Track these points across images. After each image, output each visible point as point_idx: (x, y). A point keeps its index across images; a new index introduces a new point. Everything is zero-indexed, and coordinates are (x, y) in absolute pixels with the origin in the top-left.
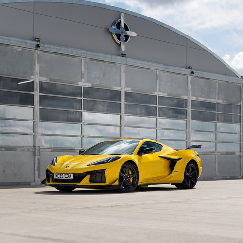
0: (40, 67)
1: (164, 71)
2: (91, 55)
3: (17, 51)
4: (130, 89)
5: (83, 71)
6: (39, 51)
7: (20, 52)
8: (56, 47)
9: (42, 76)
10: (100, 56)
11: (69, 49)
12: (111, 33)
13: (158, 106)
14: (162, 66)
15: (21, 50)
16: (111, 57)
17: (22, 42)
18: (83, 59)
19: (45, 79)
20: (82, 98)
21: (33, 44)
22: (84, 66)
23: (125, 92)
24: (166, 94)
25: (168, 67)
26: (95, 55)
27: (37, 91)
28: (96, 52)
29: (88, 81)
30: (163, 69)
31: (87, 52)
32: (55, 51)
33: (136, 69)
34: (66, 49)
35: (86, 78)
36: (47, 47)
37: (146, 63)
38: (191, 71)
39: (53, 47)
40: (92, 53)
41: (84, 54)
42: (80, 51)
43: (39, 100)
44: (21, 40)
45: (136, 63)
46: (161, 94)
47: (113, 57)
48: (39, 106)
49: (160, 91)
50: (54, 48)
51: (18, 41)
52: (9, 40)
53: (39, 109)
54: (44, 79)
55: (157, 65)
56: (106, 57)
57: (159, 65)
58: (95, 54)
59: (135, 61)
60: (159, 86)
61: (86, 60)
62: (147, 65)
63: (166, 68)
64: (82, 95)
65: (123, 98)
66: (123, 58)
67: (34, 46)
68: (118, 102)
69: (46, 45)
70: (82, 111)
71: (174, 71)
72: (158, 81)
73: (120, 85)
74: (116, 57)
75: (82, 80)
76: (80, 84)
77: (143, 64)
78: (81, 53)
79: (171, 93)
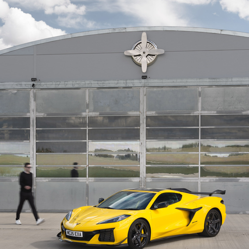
0: (37, 104)
1: (211, 86)
2: (98, 84)
3: (13, 93)
4: (154, 112)
5: (87, 101)
6: (35, 90)
7: (15, 94)
8: (54, 83)
9: (39, 112)
10: (109, 83)
11: (71, 82)
12: (131, 57)
13: (200, 127)
14: (208, 80)
15: (16, 92)
16: (125, 82)
17: (17, 85)
18: (87, 89)
19: (43, 114)
20: (87, 128)
21: (29, 85)
22: (89, 96)
23: (147, 116)
24: (215, 112)
25: (218, 80)
26: (103, 83)
27: (33, 127)
28: (105, 80)
29: (94, 111)
30: (208, 84)
31: (93, 82)
32: (53, 87)
33: (163, 89)
34: (66, 83)
35: (92, 108)
36: (44, 85)
37: (179, 80)
39: (51, 83)
40: (99, 82)
41: (88, 84)
42: (84, 83)
43: (35, 134)
44: (15, 83)
46: (206, 113)
47: (128, 81)
48: (35, 140)
49: (203, 109)
50: (52, 85)
51: (13, 85)
52: (3, 85)
53: (35, 143)
54: (41, 115)
55: (198, 80)
56: (118, 83)
57: (201, 80)
58: (103, 82)
59: (161, 81)
60: (202, 104)
61: (91, 90)
62: (181, 82)
63: (213, 82)
64: (87, 125)
65: (143, 123)
66: (143, 81)
67: (30, 86)
68: (136, 128)
69: (43, 83)
70: (87, 141)
71: (228, 83)
72: (200, 98)
73: (138, 110)
74: (132, 81)
75: (87, 111)
76: (84, 114)
77: (173, 82)
78: (85, 84)
79: (223, 110)
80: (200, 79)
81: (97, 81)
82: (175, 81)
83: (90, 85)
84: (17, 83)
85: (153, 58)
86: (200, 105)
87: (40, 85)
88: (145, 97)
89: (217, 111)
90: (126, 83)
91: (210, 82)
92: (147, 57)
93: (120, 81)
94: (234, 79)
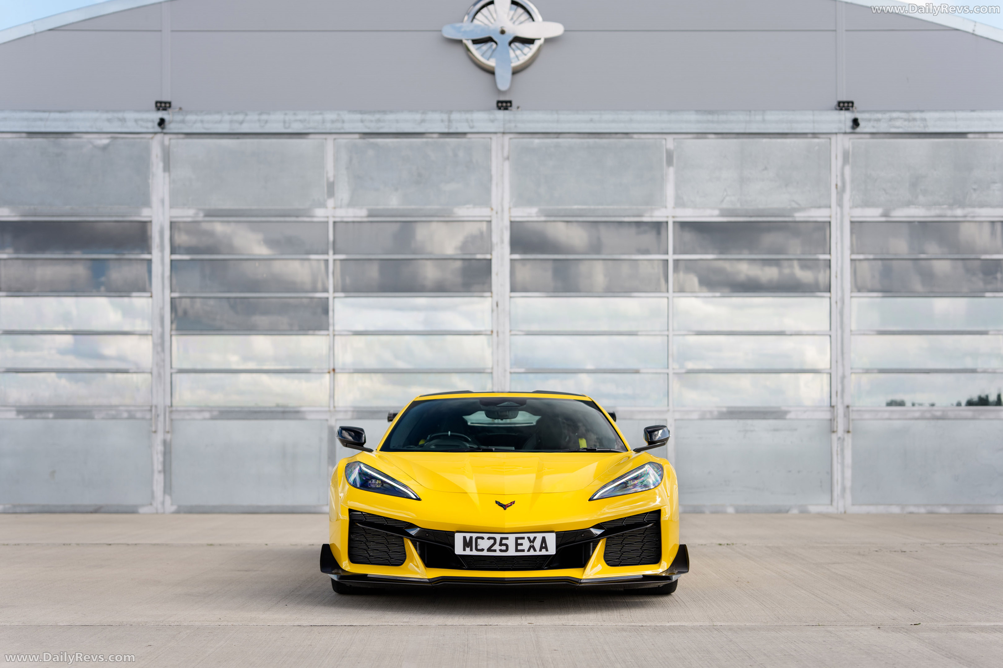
0: (172, 183)
1: (701, 135)
2: (362, 121)
3: (96, 147)
4: (534, 210)
5: (331, 174)
6: (167, 137)
7: (105, 148)
8: (227, 117)
9: (180, 206)
10: (397, 121)
11: (279, 116)
13: (671, 257)
14: (693, 117)
15: (106, 141)
16: (445, 116)
17: (109, 120)
18: (330, 138)
19: (190, 212)
20: (331, 257)
21: (147, 121)
22: (336, 160)
23: (512, 222)
24: (716, 212)
25: (722, 117)
26: (379, 121)
27: (162, 251)
28: (384, 112)
29: (351, 204)
30: (694, 128)
31: (347, 116)
32: (224, 128)
33: (562, 141)
34: (264, 117)
35: (343, 195)
36: (195, 122)
37: (608, 116)
38: (847, 116)
39: (217, 117)
40: (367, 117)
41: (333, 122)
42: (318, 117)
43: (167, 274)
44: (105, 116)
45: (558, 121)
46: (688, 214)
47: (455, 116)
49: (680, 203)
50: (220, 122)
51: (96, 120)
52: (67, 120)
53: (167, 300)
54: (188, 214)
55: (665, 117)
56: (423, 121)
57: (673, 117)
58: (377, 116)
59: (555, 116)
60: (677, 187)
61: (343, 140)
62: (613, 121)
63: (708, 121)
64: (331, 246)
65: (502, 242)
66: (501, 114)
67: (150, 125)
68: (479, 256)
69: (191, 118)
70: (330, 295)
71: (754, 129)
72: (671, 170)
73: (486, 202)
74: (468, 116)
75: (330, 203)
76: (320, 214)
77: (591, 120)
78: (324, 121)
79: (738, 206)
80: (671, 111)
81: (362, 112)
82: (596, 117)
83: (339, 125)
84: (110, 115)
85: (529, 51)
86: (670, 190)
87: (183, 122)
88: (507, 164)
89: (721, 210)
90: (450, 121)
91: (699, 122)
92: (510, 43)
93: (431, 116)
94: (770, 116)
